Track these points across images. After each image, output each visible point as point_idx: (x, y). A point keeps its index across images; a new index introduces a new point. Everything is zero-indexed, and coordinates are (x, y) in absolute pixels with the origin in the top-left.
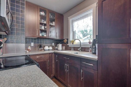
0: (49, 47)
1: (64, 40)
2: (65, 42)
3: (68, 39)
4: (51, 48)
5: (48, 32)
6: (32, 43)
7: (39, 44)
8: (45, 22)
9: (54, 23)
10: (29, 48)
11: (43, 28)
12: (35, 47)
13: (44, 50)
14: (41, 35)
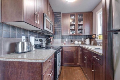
0: (78, 42)
1: (93, 35)
2: (93, 37)
3: (95, 35)
4: (80, 43)
5: (77, 30)
6: (66, 39)
7: (71, 39)
8: (74, 23)
9: (82, 22)
10: (65, 42)
11: (73, 28)
12: (68, 42)
13: (75, 44)
14: (71, 33)
